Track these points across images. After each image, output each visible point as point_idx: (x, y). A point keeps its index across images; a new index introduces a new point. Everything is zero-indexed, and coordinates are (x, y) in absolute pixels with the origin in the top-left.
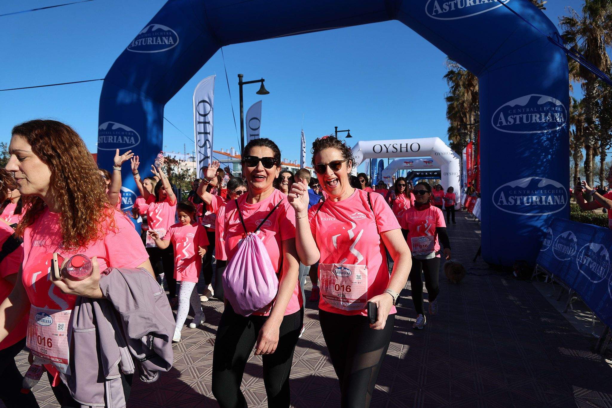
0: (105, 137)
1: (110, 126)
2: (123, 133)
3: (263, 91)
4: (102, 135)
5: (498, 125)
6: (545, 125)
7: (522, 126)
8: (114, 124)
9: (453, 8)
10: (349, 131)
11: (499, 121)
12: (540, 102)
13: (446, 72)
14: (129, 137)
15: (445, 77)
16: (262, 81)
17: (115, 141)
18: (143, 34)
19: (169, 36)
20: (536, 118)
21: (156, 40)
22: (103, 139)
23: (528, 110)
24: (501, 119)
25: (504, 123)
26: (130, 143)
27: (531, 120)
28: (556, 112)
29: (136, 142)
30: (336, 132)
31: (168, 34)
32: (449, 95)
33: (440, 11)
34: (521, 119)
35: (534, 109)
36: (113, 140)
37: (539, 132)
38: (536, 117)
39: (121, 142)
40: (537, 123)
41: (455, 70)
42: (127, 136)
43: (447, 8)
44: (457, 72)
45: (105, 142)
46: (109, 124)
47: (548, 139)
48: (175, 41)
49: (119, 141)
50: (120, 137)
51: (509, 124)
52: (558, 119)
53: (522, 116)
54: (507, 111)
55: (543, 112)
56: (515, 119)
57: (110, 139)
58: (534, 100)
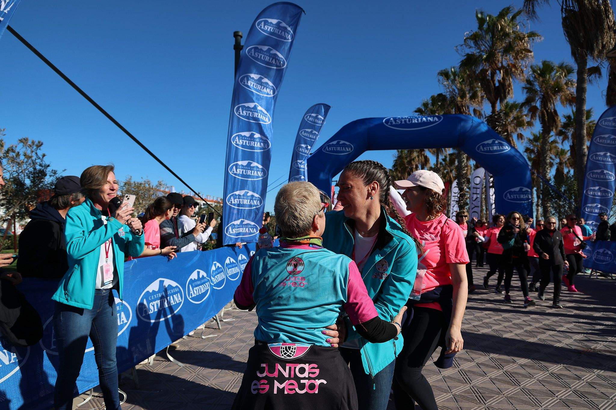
5: (507, 198)
6: (526, 199)
7: (517, 199)
9: (488, 150)
12: (523, 190)
18: (333, 144)
19: (349, 147)
20: (522, 196)
21: (342, 148)
23: (519, 193)
24: (508, 196)
25: (510, 198)
27: (520, 197)
28: (529, 194)
31: (349, 146)
33: (483, 150)
34: (516, 196)
37: (524, 202)
40: (522, 198)
43: (486, 149)
47: (527, 205)
48: (351, 150)
54: (511, 193)
56: (514, 196)
58: (521, 189)
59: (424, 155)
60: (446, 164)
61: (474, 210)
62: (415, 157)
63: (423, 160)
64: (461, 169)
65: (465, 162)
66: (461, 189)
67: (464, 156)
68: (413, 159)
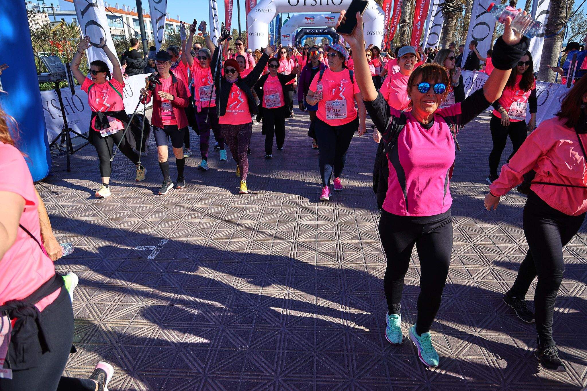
61: (480, 19)
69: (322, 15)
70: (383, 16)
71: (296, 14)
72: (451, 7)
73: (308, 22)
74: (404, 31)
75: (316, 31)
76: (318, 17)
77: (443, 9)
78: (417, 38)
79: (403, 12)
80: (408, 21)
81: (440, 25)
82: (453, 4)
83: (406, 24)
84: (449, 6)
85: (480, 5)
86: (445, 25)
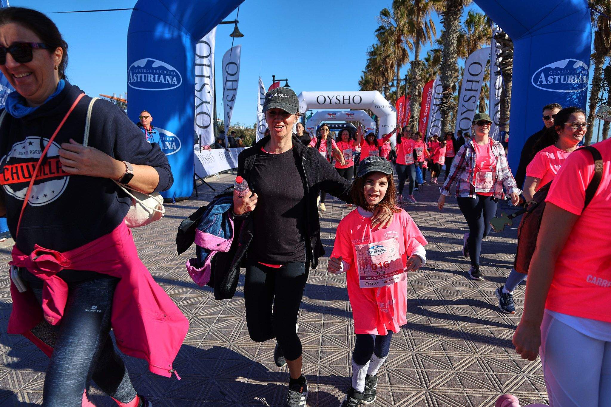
0: (143, 75)
1: (150, 63)
2: (165, 72)
3: (236, 34)
4: (139, 73)
5: (538, 83)
6: (576, 86)
7: (560, 86)
8: (155, 61)
10: (287, 80)
11: (540, 80)
12: (575, 66)
13: (377, 27)
14: (171, 77)
15: (376, 31)
16: (236, 22)
17: (156, 81)
20: (571, 80)
22: (141, 77)
23: (565, 72)
24: (541, 79)
25: (544, 82)
26: (173, 83)
27: (568, 81)
28: (584, 75)
29: (178, 83)
30: (274, 80)
32: (372, 50)
34: (559, 79)
35: (570, 72)
36: (154, 79)
37: (572, 91)
38: (571, 77)
39: (163, 82)
40: (571, 84)
41: (385, 25)
42: (169, 75)
44: (387, 28)
45: (144, 81)
46: (148, 60)
49: (161, 81)
50: (162, 76)
51: (548, 83)
52: (585, 81)
53: (561, 77)
54: (548, 72)
55: (576, 74)
56: (554, 79)
57: (151, 78)
58: (571, 64)
59: (401, 48)
60: (429, 65)
61: (464, 116)
62: (391, 54)
63: (401, 53)
64: (449, 57)
65: (455, 45)
66: (446, 87)
67: (455, 35)
68: (389, 56)
69: (343, 112)
70: (395, 113)
71: (320, 110)
72: (446, 107)
73: (330, 117)
74: (414, 125)
75: (336, 126)
76: (339, 113)
77: (440, 108)
78: (423, 129)
79: (412, 111)
80: (416, 117)
81: (440, 120)
82: (447, 104)
83: (415, 119)
84: (444, 106)
85: (463, 105)
86: (442, 119)
